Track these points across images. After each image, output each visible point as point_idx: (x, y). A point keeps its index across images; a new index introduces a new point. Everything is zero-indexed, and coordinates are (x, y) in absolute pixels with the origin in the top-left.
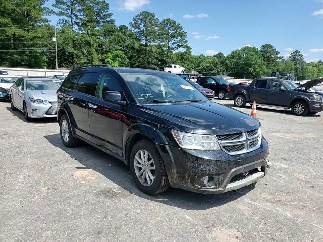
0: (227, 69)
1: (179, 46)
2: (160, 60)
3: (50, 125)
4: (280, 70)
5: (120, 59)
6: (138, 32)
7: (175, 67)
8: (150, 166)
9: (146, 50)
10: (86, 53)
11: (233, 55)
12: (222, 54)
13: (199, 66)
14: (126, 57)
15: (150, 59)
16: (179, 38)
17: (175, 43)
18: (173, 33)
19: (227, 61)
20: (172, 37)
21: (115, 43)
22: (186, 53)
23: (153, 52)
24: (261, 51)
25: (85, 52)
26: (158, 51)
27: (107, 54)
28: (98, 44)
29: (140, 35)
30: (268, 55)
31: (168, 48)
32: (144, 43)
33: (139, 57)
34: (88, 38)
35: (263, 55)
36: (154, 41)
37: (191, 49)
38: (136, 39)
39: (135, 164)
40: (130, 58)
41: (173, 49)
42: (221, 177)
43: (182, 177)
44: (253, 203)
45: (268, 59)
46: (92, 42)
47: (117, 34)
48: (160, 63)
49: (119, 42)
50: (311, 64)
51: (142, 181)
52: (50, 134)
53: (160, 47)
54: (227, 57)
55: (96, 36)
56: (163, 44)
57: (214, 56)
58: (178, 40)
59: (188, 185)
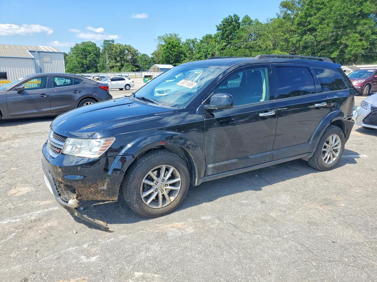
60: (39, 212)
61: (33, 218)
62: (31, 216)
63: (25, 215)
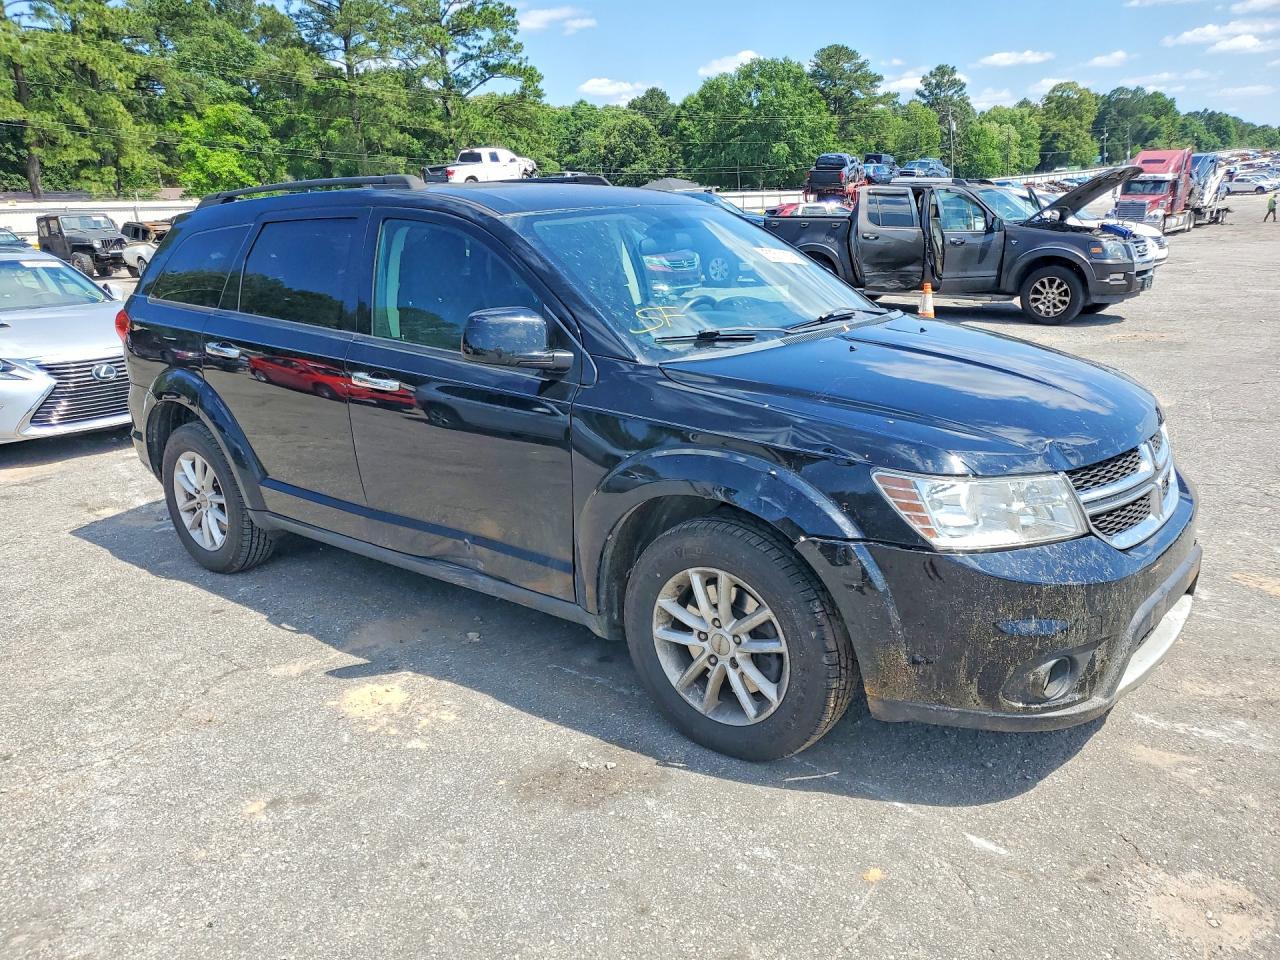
0: (686, 155)
1: (492, 70)
2: (417, 134)
3: (63, 473)
4: (890, 144)
5: (242, 141)
6: (308, 15)
7: (494, 158)
8: (745, 639)
9: (352, 96)
10: (83, 120)
11: (710, 96)
12: (662, 96)
13: (573, 150)
14: (266, 129)
15: (374, 133)
16: (487, 35)
17: (472, 57)
18: (460, 13)
19: (684, 123)
20: (455, 33)
21: (207, 67)
22: (522, 97)
23: (381, 103)
24: (813, 75)
25: (79, 114)
26: (404, 95)
27: (181, 120)
28: (132, 78)
29: (319, 30)
30: (840, 89)
31: (446, 80)
32: (338, 61)
33: (325, 125)
34: (85, 52)
35: (821, 91)
36: (382, 54)
37: (541, 77)
38: (301, 44)
39: (660, 632)
40: (283, 133)
41: (467, 84)
42: (1100, 654)
43: (938, 677)
44: (1181, 728)
45: (840, 104)
46: (103, 67)
47: (211, 25)
48: (417, 145)
49: (223, 63)
50: (996, 116)
51: (702, 704)
52: (92, 518)
53: (409, 79)
54: (683, 107)
55: (115, 37)
56: (423, 61)
57: (632, 105)
58: (482, 43)
59: (970, 707)
60: (1208, 733)
61: (1241, 723)
62: (1242, 734)
63: (1262, 747)
